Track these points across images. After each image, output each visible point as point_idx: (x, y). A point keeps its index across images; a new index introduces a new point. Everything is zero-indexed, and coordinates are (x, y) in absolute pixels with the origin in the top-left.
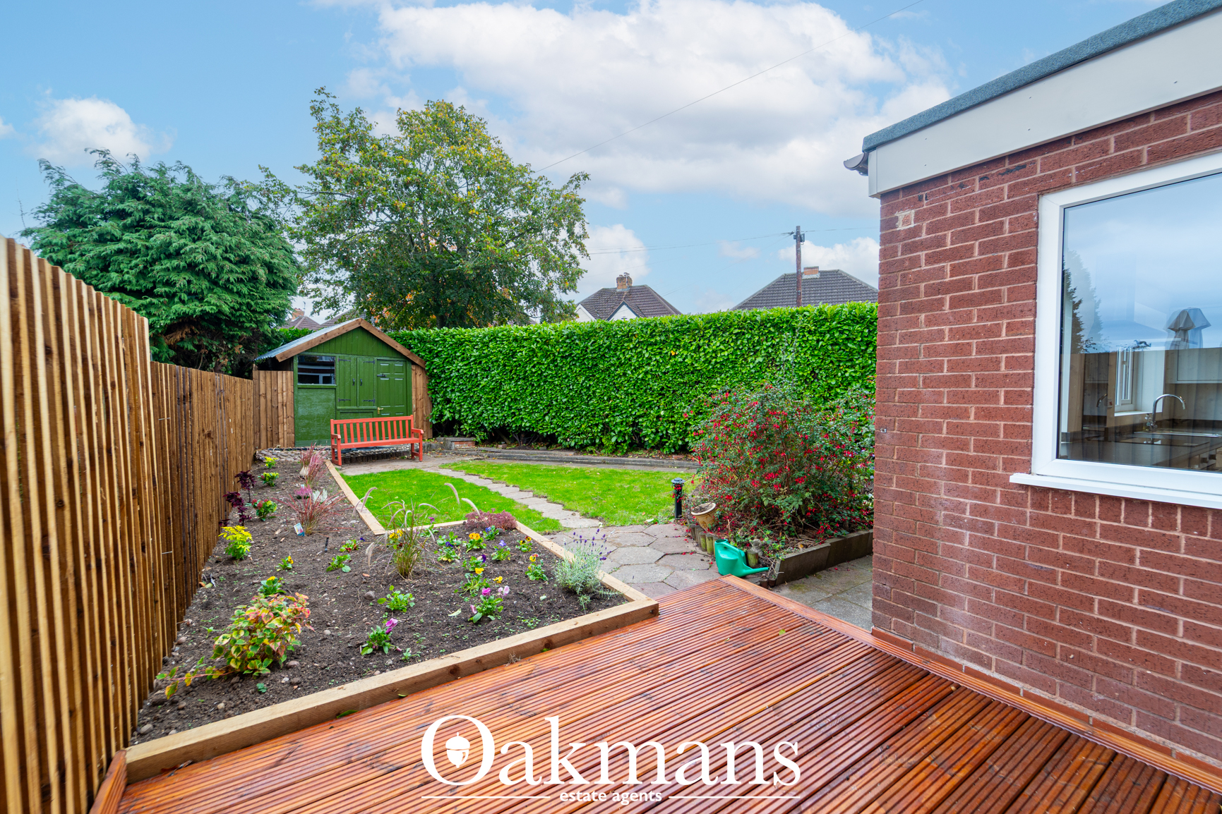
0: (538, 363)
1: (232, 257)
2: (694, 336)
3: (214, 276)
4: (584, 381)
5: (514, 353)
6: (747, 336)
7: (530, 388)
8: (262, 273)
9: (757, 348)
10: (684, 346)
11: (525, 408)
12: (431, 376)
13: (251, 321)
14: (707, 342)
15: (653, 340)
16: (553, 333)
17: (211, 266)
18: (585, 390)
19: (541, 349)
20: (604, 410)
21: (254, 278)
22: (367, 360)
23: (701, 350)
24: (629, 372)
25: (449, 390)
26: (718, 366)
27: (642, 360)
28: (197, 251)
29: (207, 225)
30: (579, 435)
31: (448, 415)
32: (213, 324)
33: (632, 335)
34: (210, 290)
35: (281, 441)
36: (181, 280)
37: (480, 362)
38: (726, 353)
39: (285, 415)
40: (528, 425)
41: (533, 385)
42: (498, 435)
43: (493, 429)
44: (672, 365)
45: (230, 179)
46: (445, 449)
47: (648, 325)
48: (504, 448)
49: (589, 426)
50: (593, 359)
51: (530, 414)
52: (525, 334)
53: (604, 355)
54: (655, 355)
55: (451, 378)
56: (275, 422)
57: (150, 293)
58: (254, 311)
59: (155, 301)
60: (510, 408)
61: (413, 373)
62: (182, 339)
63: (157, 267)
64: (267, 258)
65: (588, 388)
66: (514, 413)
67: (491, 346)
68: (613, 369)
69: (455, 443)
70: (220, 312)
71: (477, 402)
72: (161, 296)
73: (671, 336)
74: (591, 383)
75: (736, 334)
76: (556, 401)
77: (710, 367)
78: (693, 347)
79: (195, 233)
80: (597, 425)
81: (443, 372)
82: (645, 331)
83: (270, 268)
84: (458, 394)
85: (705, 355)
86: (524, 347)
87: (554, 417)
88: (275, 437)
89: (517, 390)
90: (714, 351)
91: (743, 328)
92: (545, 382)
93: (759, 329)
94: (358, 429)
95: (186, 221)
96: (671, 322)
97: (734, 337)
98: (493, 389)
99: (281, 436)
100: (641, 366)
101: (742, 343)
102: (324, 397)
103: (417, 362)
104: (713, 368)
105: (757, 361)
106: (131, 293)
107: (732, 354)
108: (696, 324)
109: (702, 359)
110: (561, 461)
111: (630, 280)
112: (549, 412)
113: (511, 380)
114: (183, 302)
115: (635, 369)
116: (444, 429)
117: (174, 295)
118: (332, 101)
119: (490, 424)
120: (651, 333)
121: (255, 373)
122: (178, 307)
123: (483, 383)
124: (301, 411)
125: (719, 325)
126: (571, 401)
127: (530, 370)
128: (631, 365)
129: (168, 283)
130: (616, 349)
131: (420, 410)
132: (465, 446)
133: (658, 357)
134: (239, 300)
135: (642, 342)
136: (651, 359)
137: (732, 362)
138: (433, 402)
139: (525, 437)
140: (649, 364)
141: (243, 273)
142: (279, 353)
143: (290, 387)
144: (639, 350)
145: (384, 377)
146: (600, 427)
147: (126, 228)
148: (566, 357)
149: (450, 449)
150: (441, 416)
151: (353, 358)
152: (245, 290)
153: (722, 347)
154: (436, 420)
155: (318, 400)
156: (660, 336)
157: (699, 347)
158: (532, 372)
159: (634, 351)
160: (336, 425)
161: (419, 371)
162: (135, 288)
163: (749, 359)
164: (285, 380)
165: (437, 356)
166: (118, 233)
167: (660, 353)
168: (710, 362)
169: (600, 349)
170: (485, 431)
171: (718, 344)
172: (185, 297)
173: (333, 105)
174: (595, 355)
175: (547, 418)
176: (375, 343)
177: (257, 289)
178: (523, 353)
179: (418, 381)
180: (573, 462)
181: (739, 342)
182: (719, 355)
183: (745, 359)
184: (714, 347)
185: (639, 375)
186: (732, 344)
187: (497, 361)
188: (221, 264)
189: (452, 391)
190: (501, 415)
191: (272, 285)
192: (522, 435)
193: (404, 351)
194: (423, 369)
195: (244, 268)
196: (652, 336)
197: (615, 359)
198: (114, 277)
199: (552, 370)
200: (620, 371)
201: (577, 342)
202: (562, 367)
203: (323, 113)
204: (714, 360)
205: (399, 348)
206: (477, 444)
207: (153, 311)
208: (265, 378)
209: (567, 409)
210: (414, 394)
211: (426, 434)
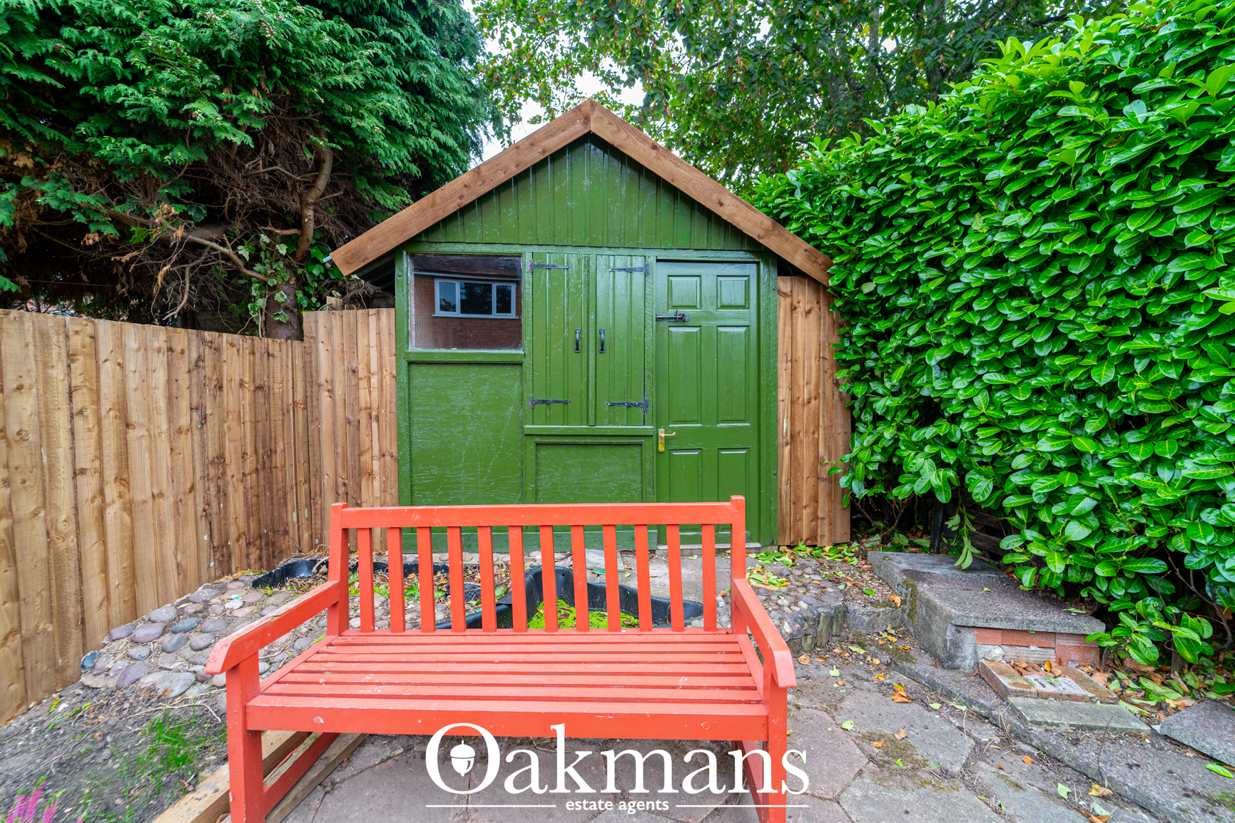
12: (851, 313)
22: (624, 261)
25: (934, 358)
61: (783, 303)
103: (798, 261)
121: (308, 316)
124: (421, 437)
131: (805, 440)
143: (389, 360)
150: (892, 471)
151: (578, 255)
154: (869, 484)
161: (804, 297)
164: (374, 336)
176: (649, 194)
179: (802, 333)
189: (953, 363)
193: (752, 223)
194: (817, 286)
210: (783, 381)
211: (824, 529)
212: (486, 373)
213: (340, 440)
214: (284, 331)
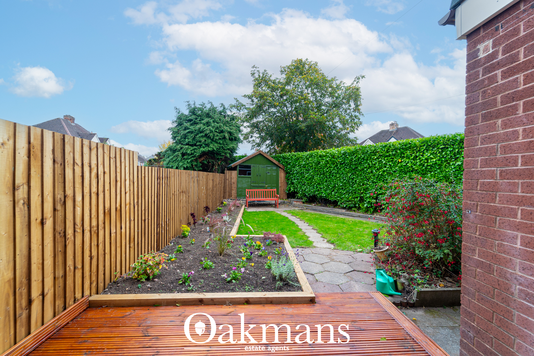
0: (329, 167)
1: (217, 130)
2: (413, 151)
3: (212, 138)
4: (350, 176)
5: (320, 162)
6: (449, 149)
7: (326, 178)
8: (227, 135)
9: (458, 156)
10: (407, 156)
11: (324, 188)
12: (287, 173)
13: (223, 153)
14: (421, 154)
15: (388, 154)
16: (337, 152)
17: (211, 134)
18: (351, 180)
19: (331, 160)
20: (361, 190)
21: (224, 138)
22: (262, 166)
23: (418, 158)
24: (374, 171)
25: (293, 179)
26: (429, 167)
27: (382, 165)
28: (207, 129)
29: (211, 121)
30: (348, 202)
31: (292, 189)
32: (211, 154)
33: (376, 152)
34: (211, 143)
35: (232, 196)
36: (203, 140)
37: (305, 167)
38: (434, 160)
39: (234, 186)
40: (324, 195)
41: (327, 177)
42: (312, 199)
43: (310, 196)
44: (399, 167)
45: (222, 104)
46: (290, 203)
47: (386, 146)
48: (315, 206)
49: (353, 198)
50: (355, 164)
51: (325, 191)
52: (324, 154)
53: (361, 163)
54: (389, 162)
55: (294, 174)
56: (231, 190)
57: (195, 145)
58: (224, 149)
59: (196, 147)
60: (317, 187)
61: (280, 171)
62: (203, 160)
63: (198, 136)
64: (229, 130)
65: (353, 179)
66: (319, 190)
67: (310, 159)
68: (365, 169)
69: (294, 202)
70: (214, 150)
71: (304, 184)
72: (198, 146)
73: (398, 151)
74: (354, 176)
75: (441, 149)
76: (337, 185)
77: (424, 168)
78: (412, 157)
79: (208, 124)
80: (357, 197)
81: (291, 171)
82: (383, 149)
83: (230, 133)
84: (296, 181)
85: (421, 161)
86: (324, 160)
87: (336, 193)
88: (231, 196)
89: (320, 179)
90: (427, 159)
91: (448, 144)
92: (333, 176)
93: (459, 144)
94: (256, 193)
95: (206, 120)
96: (400, 144)
97: (440, 150)
98: (310, 179)
99: (232, 194)
100: (381, 168)
101: (446, 154)
102: (247, 180)
103: (281, 167)
104: (426, 169)
105: (456, 164)
107: (439, 160)
108: (415, 144)
109: (418, 164)
110: (338, 214)
111: (397, 125)
112: (334, 190)
113: (318, 175)
114: (204, 147)
115: (378, 169)
116: (291, 195)
117: (201, 145)
118: (258, 69)
119: (309, 194)
120: (387, 150)
121: (225, 171)
122: (202, 149)
123: (306, 176)
124: (239, 186)
125: (429, 144)
126: (344, 185)
127: (326, 170)
128: (375, 167)
129: (200, 142)
130: (367, 160)
131: (282, 187)
132: (298, 203)
133: (390, 163)
134: (220, 146)
135: (382, 155)
136: (387, 164)
137: (439, 165)
138: (287, 183)
139: (324, 201)
140: (385, 167)
141: (221, 136)
142: (232, 165)
143: (236, 176)
144: (380, 159)
145: (269, 173)
146: (359, 198)
147: (191, 125)
148: (342, 164)
149: (292, 204)
150: (290, 190)
151: (257, 165)
152: (221, 142)
153: (432, 156)
154: (288, 191)
155: (245, 181)
156: (392, 152)
157: (417, 157)
158: (327, 171)
159: (377, 160)
160: (248, 191)
161: (282, 171)
162: (192, 144)
163: (451, 163)
164: (234, 174)
165: (289, 165)
166: (189, 126)
167: (392, 161)
168: (424, 165)
169: (359, 160)
170: (307, 197)
171: (429, 155)
172: (204, 145)
173: (258, 71)
174: (356, 163)
175: (333, 193)
176: (266, 159)
177: (225, 141)
178: (323, 163)
179: (282, 175)
180: (344, 215)
181: (444, 153)
182: (429, 161)
183: (449, 163)
184: (426, 157)
185: (379, 173)
186: (439, 155)
187: (312, 166)
188: (214, 133)
189: (294, 179)
190: (313, 190)
191: (231, 140)
192: (323, 200)
193: (276, 163)
194: (284, 170)
195: (222, 134)
196: (387, 152)
197: (367, 164)
199: (336, 170)
200: (369, 171)
201: (348, 156)
202: (340, 169)
203: (255, 74)
204: (426, 164)
205: (275, 161)
206: (303, 203)
207: (196, 151)
208: (228, 173)
209: (342, 189)
210: (280, 180)
211: (284, 197)
212: (247, 178)
213: (229, 186)
214: (217, 172)
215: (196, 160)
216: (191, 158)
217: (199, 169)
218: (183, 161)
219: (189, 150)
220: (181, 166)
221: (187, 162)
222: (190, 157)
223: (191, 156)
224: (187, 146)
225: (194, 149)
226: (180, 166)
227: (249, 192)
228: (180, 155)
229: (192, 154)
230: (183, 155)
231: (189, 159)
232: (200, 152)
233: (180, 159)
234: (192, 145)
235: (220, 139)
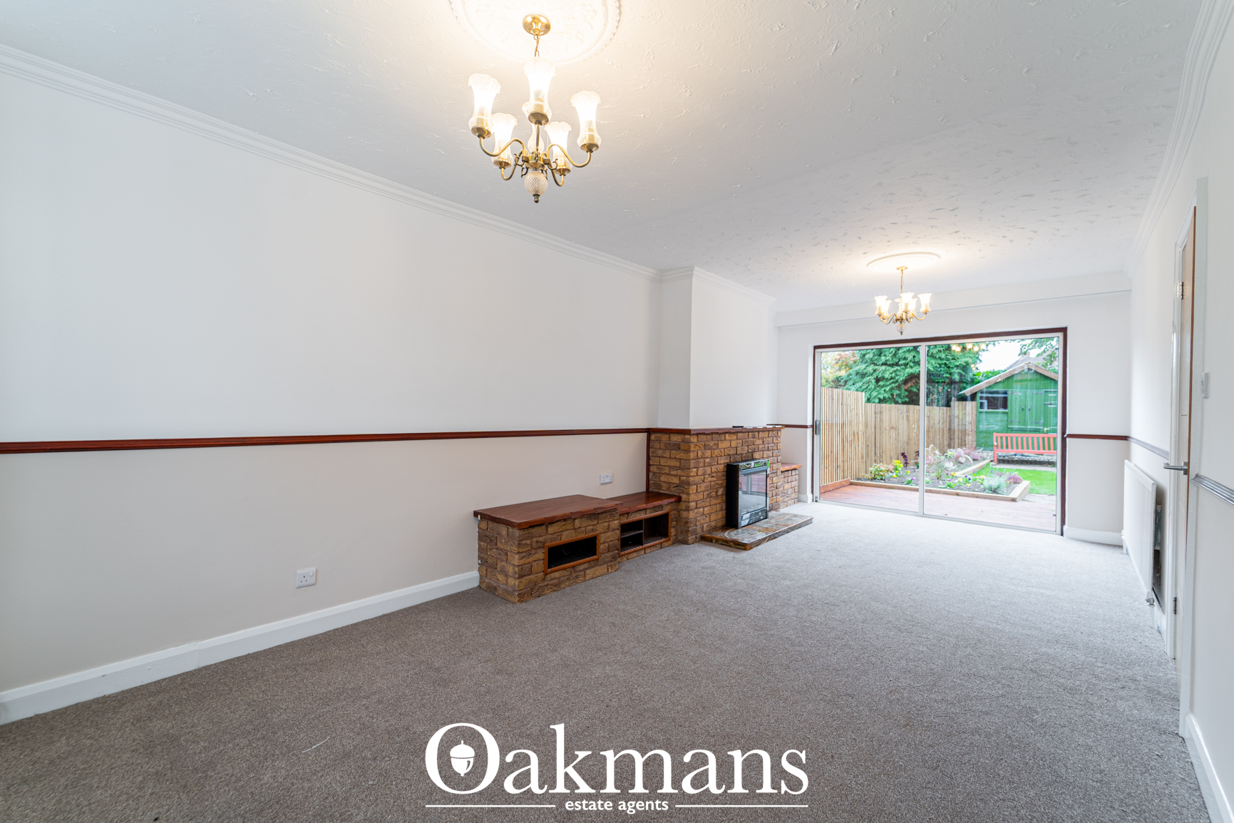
22: (1035, 391)
35: (967, 446)
39: (970, 429)
56: (964, 433)
57: (897, 364)
58: (949, 367)
59: (898, 368)
62: (911, 386)
72: (902, 365)
88: (964, 443)
94: (1015, 441)
99: (967, 442)
102: (998, 418)
106: (890, 365)
114: (911, 367)
117: (908, 364)
121: (952, 403)
129: (905, 359)
142: (967, 392)
143: (974, 412)
145: (1051, 404)
151: (1023, 391)
152: (943, 356)
155: (994, 420)
160: (997, 437)
162: (891, 363)
172: (912, 364)
198: (883, 359)
207: (898, 373)
208: (958, 406)
212: (999, 415)
213: (960, 428)
214: (935, 404)
215: (899, 387)
216: (890, 384)
217: (904, 400)
218: (878, 389)
219: (888, 373)
220: (875, 397)
221: (885, 390)
222: (888, 383)
223: (891, 381)
224: (884, 367)
225: (895, 371)
226: (873, 397)
227: (999, 439)
228: (874, 381)
229: (892, 378)
230: (878, 380)
231: (888, 385)
232: (906, 375)
233: (873, 387)
234: (892, 365)
235: (940, 351)
